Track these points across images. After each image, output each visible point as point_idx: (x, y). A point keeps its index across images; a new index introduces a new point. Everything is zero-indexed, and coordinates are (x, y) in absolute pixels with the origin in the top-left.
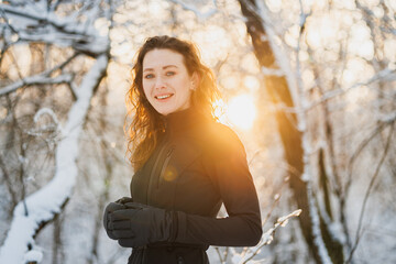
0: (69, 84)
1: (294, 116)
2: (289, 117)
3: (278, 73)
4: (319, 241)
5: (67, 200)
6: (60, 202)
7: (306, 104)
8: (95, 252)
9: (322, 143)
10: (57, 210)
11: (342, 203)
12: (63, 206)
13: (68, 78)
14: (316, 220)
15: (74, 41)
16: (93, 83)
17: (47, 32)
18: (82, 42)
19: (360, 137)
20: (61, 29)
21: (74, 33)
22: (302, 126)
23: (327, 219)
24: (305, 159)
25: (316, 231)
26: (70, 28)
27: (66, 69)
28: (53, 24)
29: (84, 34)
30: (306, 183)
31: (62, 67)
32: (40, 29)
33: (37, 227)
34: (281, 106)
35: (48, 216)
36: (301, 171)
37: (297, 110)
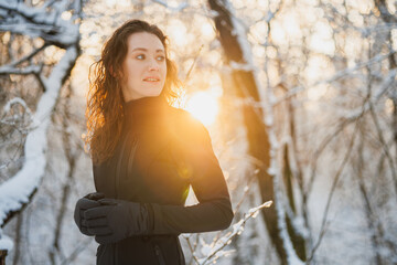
0: (37, 75)
1: (261, 110)
2: (257, 111)
3: (246, 68)
4: (284, 235)
5: (35, 190)
6: (29, 192)
7: (273, 99)
8: (56, 245)
9: (286, 138)
10: (26, 200)
11: (305, 199)
12: (31, 197)
13: (37, 69)
14: (281, 214)
15: (43, 31)
16: (62, 74)
17: (17, 22)
18: (52, 33)
19: (322, 133)
20: (30, 19)
21: (43, 23)
22: (269, 120)
23: (291, 214)
24: (272, 153)
25: (282, 224)
26: (39, 19)
27: (34, 60)
28: (22, 14)
29: (54, 25)
30: (272, 177)
31: (29, 59)
32: (9, 19)
33: (5, 216)
34: (249, 100)
35: (16, 206)
36: (268, 165)
37: (264, 104)
